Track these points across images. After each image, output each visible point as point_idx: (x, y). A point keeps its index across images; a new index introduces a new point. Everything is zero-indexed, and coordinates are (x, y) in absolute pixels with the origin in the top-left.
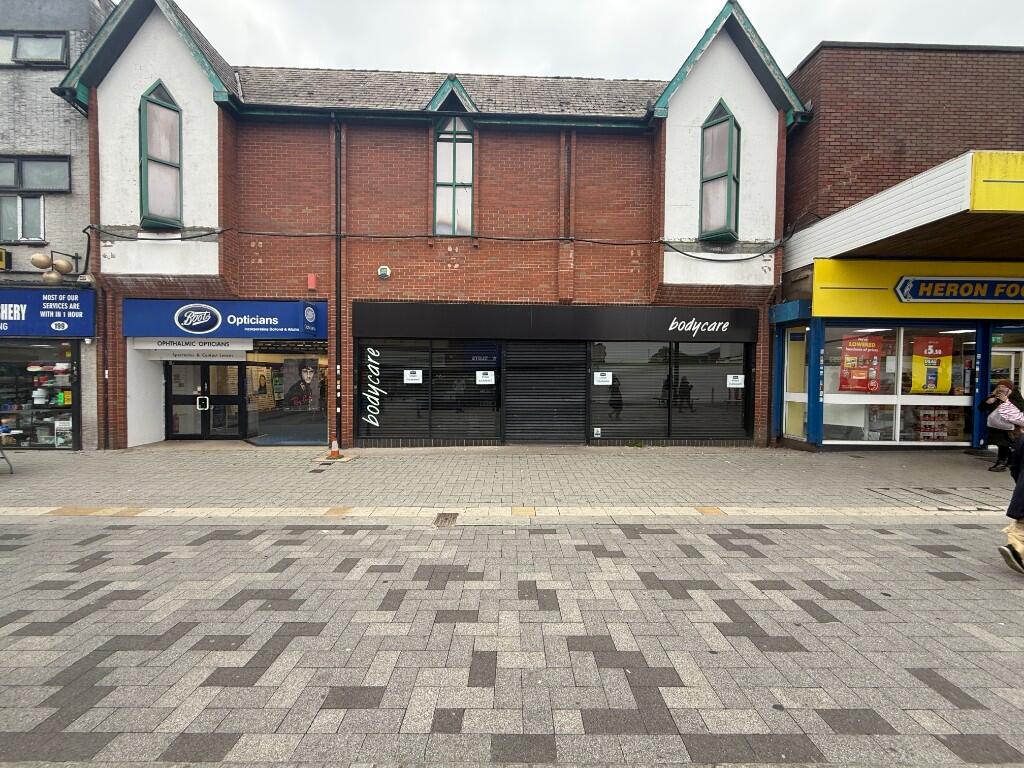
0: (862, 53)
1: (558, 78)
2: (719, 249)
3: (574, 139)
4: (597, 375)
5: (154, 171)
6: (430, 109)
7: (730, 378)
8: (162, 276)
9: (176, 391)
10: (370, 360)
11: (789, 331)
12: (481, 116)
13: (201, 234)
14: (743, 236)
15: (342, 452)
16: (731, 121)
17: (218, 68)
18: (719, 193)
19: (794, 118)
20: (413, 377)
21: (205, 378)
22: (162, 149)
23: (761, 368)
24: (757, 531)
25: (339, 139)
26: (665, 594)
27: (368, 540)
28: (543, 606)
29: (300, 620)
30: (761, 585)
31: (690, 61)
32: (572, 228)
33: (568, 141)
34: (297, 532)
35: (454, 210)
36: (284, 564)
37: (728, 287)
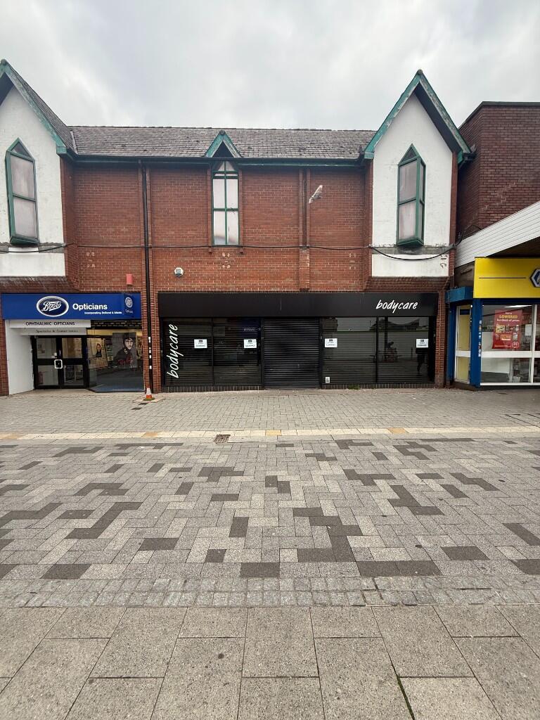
0: (512, 109)
1: (298, 130)
2: (410, 252)
3: (308, 175)
4: (327, 341)
5: (18, 204)
6: (207, 156)
7: (418, 341)
8: (27, 277)
9: (40, 356)
10: (171, 333)
11: (459, 308)
12: (243, 160)
13: (51, 248)
14: (427, 242)
15: (153, 396)
16: (419, 160)
17: (58, 130)
18: (410, 211)
19: (463, 157)
20: (201, 344)
21: (59, 347)
22: (22, 188)
23: (440, 334)
24: (427, 443)
25: (144, 178)
26: (359, 483)
27: (170, 452)
28: (280, 491)
29: (126, 501)
30: (421, 476)
31: (390, 118)
32: (308, 239)
33: (305, 177)
34: (123, 448)
35: (226, 227)
36: (115, 468)
37: (416, 278)
